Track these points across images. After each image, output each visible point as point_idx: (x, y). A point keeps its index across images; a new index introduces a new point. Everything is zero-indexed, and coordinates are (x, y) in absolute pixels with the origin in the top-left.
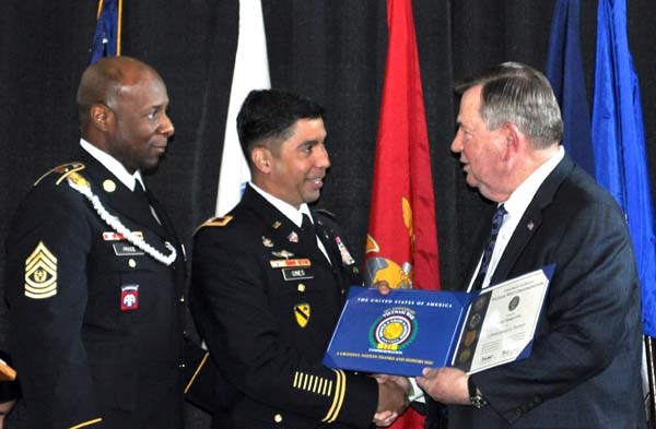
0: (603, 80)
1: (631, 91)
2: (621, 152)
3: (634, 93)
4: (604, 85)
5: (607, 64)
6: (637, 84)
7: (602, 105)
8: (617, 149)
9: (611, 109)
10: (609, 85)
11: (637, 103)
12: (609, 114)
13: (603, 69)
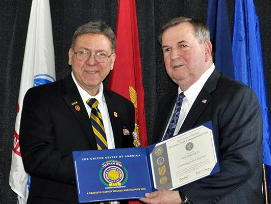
13: (239, 13)
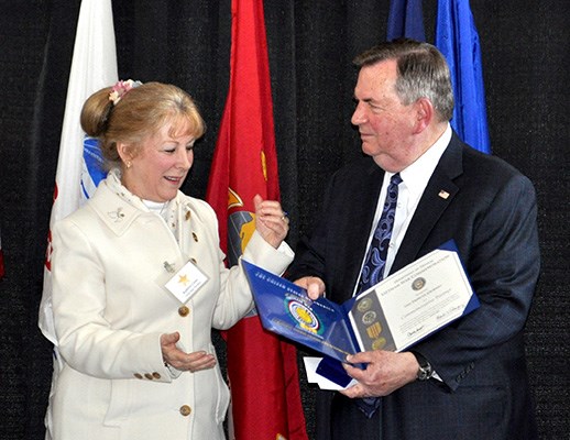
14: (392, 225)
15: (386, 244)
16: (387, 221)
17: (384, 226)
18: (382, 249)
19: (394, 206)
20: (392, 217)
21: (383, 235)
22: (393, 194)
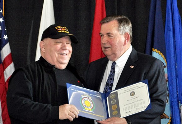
0: (169, 17)
1: (178, 21)
2: (175, 42)
3: (179, 22)
4: (169, 20)
5: (170, 12)
6: (180, 19)
7: (168, 26)
8: (173, 41)
9: (171, 27)
10: (171, 20)
11: (180, 25)
12: (170, 29)
14: (114, 78)
15: (112, 85)
16: (112, 77)
17: (111, 79)
18: (110, 87)
19: (114, 72)
20: (114, 76)
21: (110, 82)
22: (113, 69)
